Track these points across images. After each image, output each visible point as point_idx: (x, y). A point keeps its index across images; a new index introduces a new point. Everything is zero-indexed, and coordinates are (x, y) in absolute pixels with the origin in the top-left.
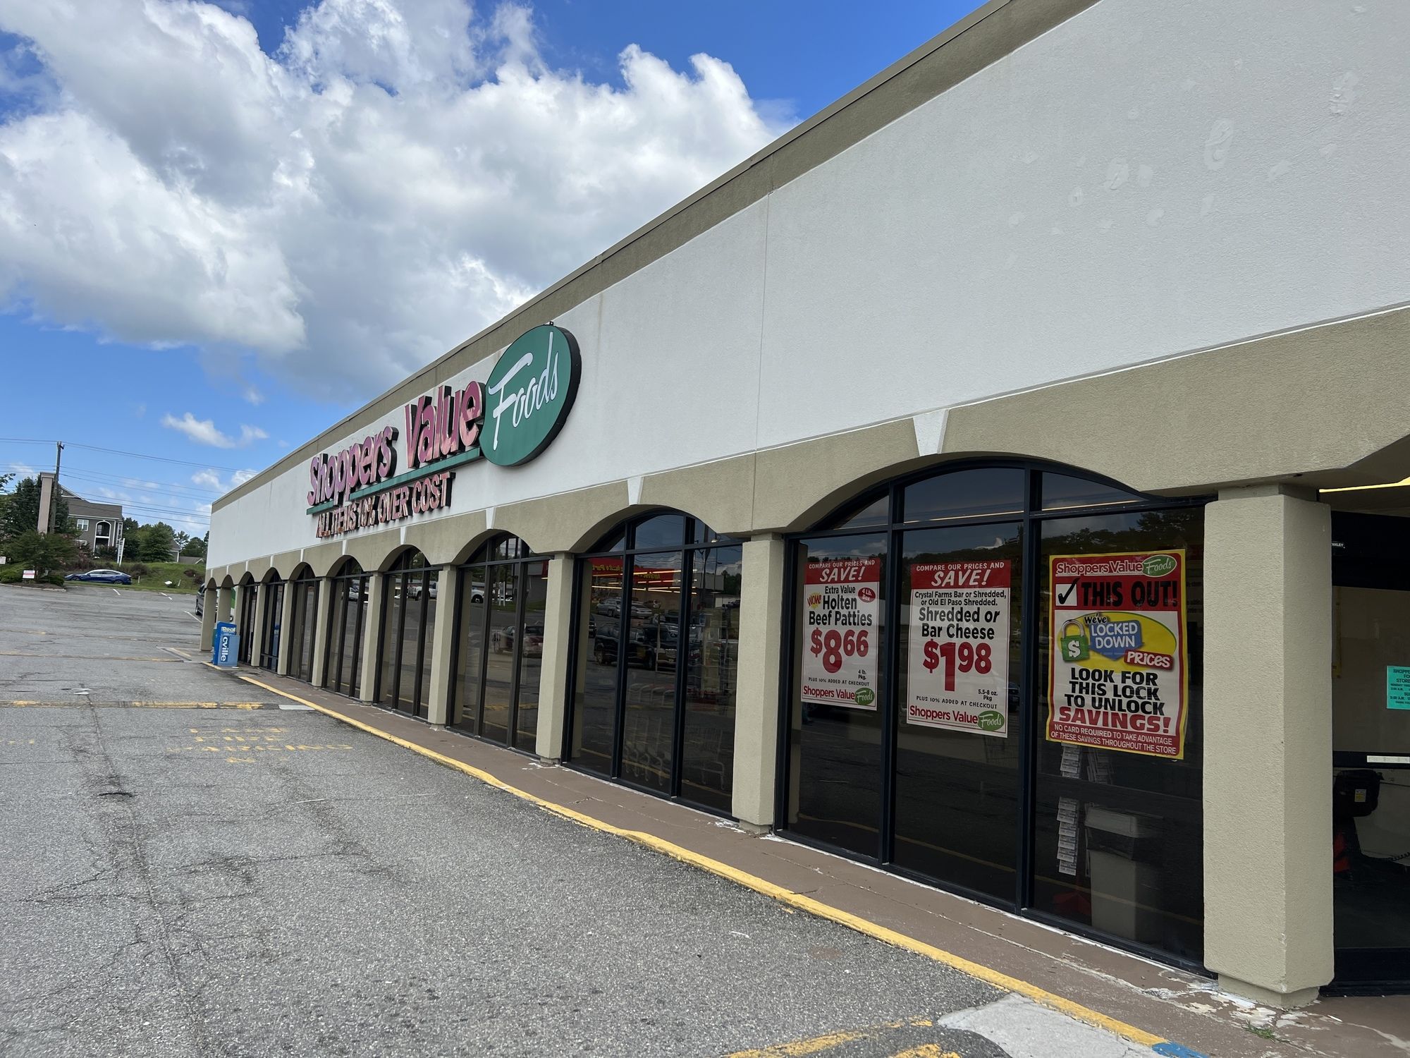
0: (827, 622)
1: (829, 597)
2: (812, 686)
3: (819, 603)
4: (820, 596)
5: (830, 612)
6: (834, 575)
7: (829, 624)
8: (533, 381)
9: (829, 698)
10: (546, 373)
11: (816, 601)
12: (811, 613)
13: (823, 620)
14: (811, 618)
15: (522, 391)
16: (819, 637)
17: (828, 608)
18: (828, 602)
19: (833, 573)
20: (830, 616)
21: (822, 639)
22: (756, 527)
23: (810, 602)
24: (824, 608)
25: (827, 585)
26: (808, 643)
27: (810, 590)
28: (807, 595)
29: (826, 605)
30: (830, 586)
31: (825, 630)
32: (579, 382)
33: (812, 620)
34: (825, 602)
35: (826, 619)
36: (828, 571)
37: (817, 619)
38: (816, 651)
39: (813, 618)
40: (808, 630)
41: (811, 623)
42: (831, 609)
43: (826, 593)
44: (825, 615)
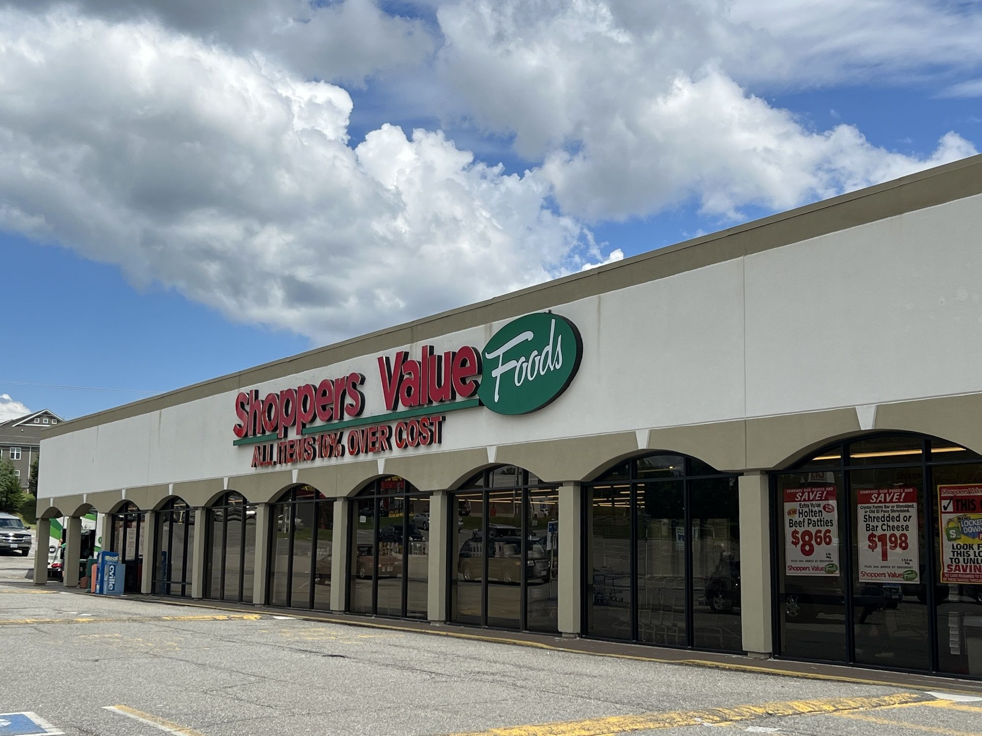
0: (802, 525)
1: (802, 510)
2: (794, 565)
3: (796, 514)
4: (796, 509)
5: (804, 519)
6: (805, 496)
7: (804, 526)
8: (535, 353)
9: (807, 571)
10: (549, 348)
11: (793, 512)
12: (790, 520)
13: (799, 524)
14: (790, 523)
15: (523, 359)
16: (797, 535)
17: (803, 517)
18: (802, 513)
19: (804, 495)
20: (804, 521)
21: (799, 536)
22: (749, 467)
23: (789, 513)
24: (799, 517)
25: (801, 503)
26: (789, 539)
27: (788, 506)
28: (786, 510)
29: (801, 515)
30: (803, 503)
31: (801, 530)
32: (582, 358)
34: (800, 513)
35: (801, 524)
36: (801, 494)
37: (795, 524)
38: (795, 544)
39: (792, 523)
40: (789, 531)
41: (790, 526)
42: (804, 517)
43: (800, 507)
44: (800, 521)
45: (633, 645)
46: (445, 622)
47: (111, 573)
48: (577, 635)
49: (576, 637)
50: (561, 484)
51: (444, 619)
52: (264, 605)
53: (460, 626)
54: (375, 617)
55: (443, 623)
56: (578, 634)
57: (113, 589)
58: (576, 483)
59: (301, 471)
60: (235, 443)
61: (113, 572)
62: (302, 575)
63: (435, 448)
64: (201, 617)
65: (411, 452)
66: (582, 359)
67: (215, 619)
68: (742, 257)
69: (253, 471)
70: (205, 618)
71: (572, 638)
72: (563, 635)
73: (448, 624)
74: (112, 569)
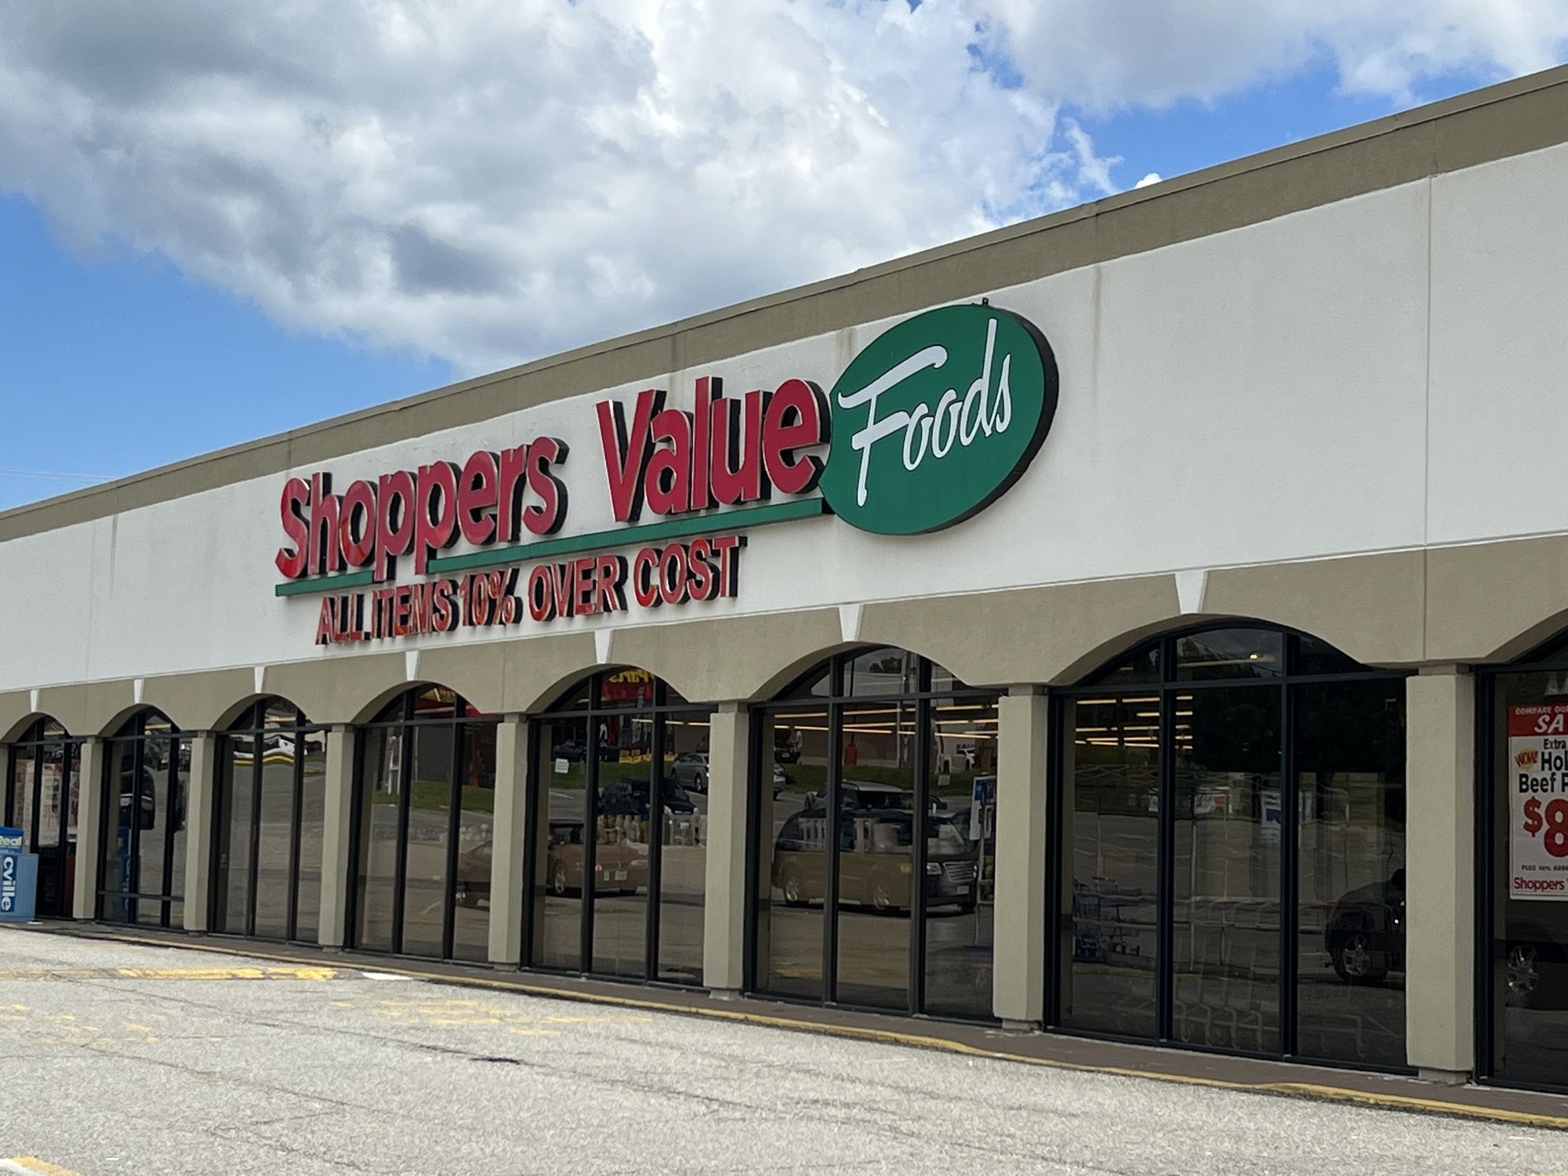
0: (1549, 787)
1: (1550, 754)
2: (1528, 876)
3: (1535, 762)
4: (1536, 752)
5: (1554, 774)
6: (1558, 723)
7: (1552, 790)
8: (951, 395)
9: (1557, 891)
10: (982, 385)
11: (1529, 760)
12: (1522, 776)
13: (1542, 785)
14: (1522, 783)
15: (923, 409)
16: (1536, 809)
17: (1550, 769)
18: (1549, 761)
19: (1556, 721)
20: (1553, 780)
21: (1542, 811)
22: (1429, 657)
23: (1520, 760)
24: (1543, 769)
25: (1546, 737)
26: (1518, 819)
27: (1518, 744)
28: (1513, 754)
29: (1547, 765)
30: (1551, 738)
31: (1545, 799)
32: (1055, 408)
33: (1524, 787)
34: (1544, 761)
35: (1547, 784)
36: (1548, 719)
37: (1532, 785)
38: (1533, 829)
39: (1526, 783)
40: (1518, 800)
41: (1522, 790)
42: (1554, 770)
43: (1545, 748)
44: (1545, 779)
45: (1159, 1050)
46: (742, 992)
47: (6, 874)
48: (1035, 1026)
49: (1032, 1030)
50: (1004, 691)
51: (739, 985)
52: (343, 948)
53: (776, 1001)
54: (588, 978)
55: (737, 993)
56: (1038, 1022)
57: (11, 909)
58: (1039, 689)
59: (423, 654)
60: (280, 590)
61: (10, 871)
62: (425, 883)
63: (722, 607)
64: (204, 972)
65: (669, 615)
66: (1057, 411)
67: (235, 977)
68: (1427, 179)
69: (319, 652)
70: (213, 974)
71: (1025, 1032)
72: (1004, 1025)
73: (749, 997)
74: (8, 864)
